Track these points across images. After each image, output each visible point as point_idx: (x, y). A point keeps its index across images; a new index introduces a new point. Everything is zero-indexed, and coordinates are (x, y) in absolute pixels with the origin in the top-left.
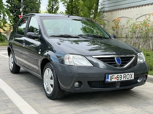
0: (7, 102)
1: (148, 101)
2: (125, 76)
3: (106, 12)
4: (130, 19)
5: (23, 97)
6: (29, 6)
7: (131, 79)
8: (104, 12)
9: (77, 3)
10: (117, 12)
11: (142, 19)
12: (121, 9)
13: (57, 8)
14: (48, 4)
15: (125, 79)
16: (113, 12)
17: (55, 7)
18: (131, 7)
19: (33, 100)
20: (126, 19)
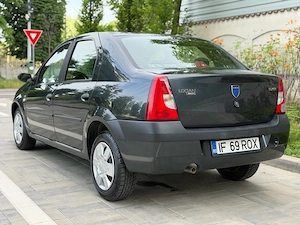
0: (9, 215)
1: (277, 209)
3: (196, 24)
4: (241, 40)
5: (41, 203)
6: (44, 10)
8: (191, 24)
9: (139, 9)
10: (217, 25)
11: (264, 41)
12: (224, 19)
13: (100, 17)
14: (82, 8)
16: (209, 25)
17: (95, 14)
18: (243, 17)
19: (60, 209)
20: (234, 39)
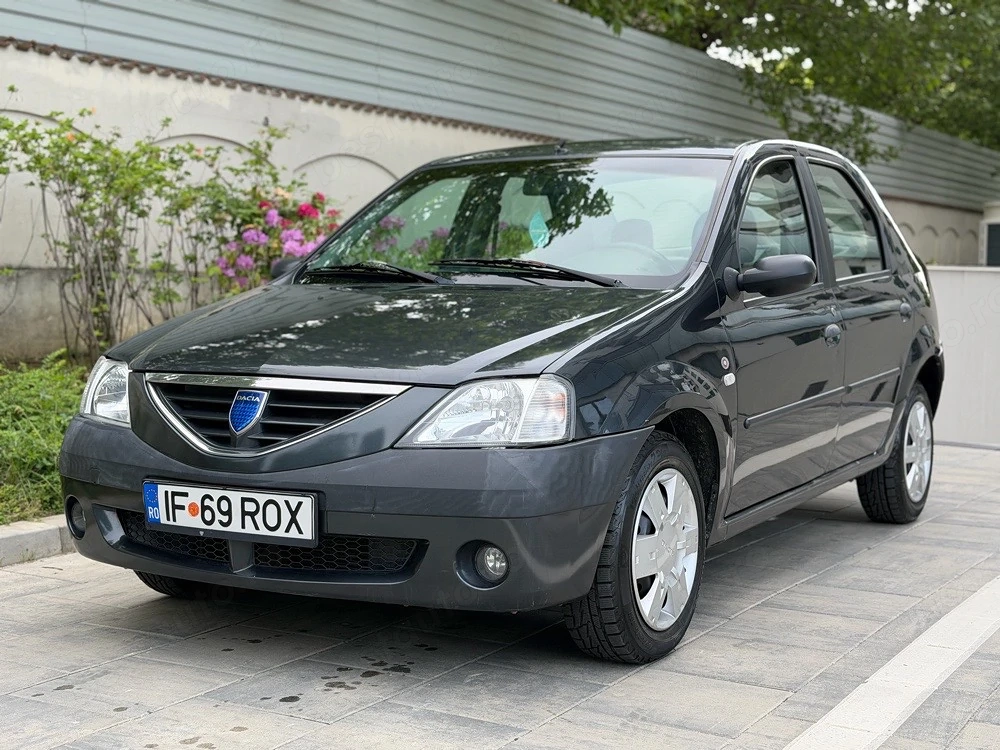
2: (250, 507)
7: (293, 533)
15: (250, 529)
